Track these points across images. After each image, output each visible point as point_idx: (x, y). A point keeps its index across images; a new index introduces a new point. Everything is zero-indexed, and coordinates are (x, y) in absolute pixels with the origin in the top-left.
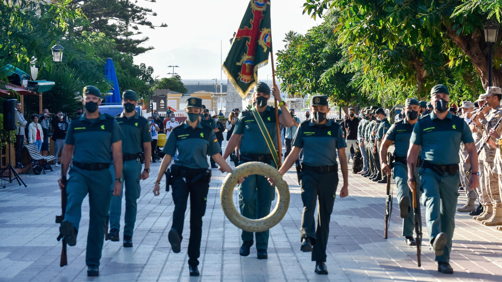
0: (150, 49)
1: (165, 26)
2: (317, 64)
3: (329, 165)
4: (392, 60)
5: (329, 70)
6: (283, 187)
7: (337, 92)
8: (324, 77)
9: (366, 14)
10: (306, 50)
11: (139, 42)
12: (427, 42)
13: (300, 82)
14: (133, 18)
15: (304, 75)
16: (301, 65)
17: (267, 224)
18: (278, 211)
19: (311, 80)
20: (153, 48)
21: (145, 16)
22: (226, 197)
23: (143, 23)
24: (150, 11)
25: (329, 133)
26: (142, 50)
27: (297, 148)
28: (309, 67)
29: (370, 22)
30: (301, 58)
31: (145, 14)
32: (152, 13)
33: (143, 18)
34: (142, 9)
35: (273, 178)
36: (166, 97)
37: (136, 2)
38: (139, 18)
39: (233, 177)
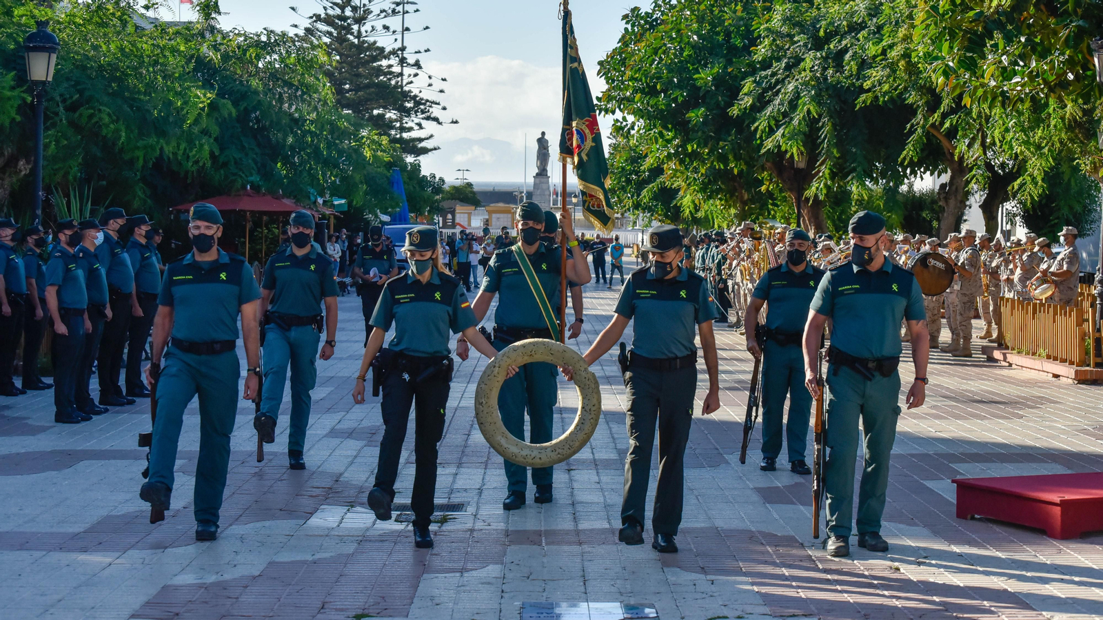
0: (435, 149)
1: (456, 122)
2: (639, 176)
3: (679, 354)
4: (710, 180)
5: (651, 186)
6: (588, 383)
7: (662, 210)
8: (646, 194)
9: (674, 138)
10: (626, 160)
11: (421, 140)
12: (740, 165)
13: (618, 197)
14: (416, 112)
15: (623, 189)
16: (620, 178)
17: (558, 451)
18: (579, 428)
19: (632, 196)
20: (439, 148)
21: (431, 110)
22: (484, 402)
23: (428, 118)
24: (438, 104)
25: (683, 294)
26: (425, 151)
27: (622, 317)
28: (628, 181)
29: (678, 146)
30: (620, 170)
31: (431, 107)
32: (440, 107)
33: (429, 111)
34: (427, 101)
35: (570, 367)
36: (454, 210)
37: (420, 92)
38: (423, 112)
39: (497, 365)
